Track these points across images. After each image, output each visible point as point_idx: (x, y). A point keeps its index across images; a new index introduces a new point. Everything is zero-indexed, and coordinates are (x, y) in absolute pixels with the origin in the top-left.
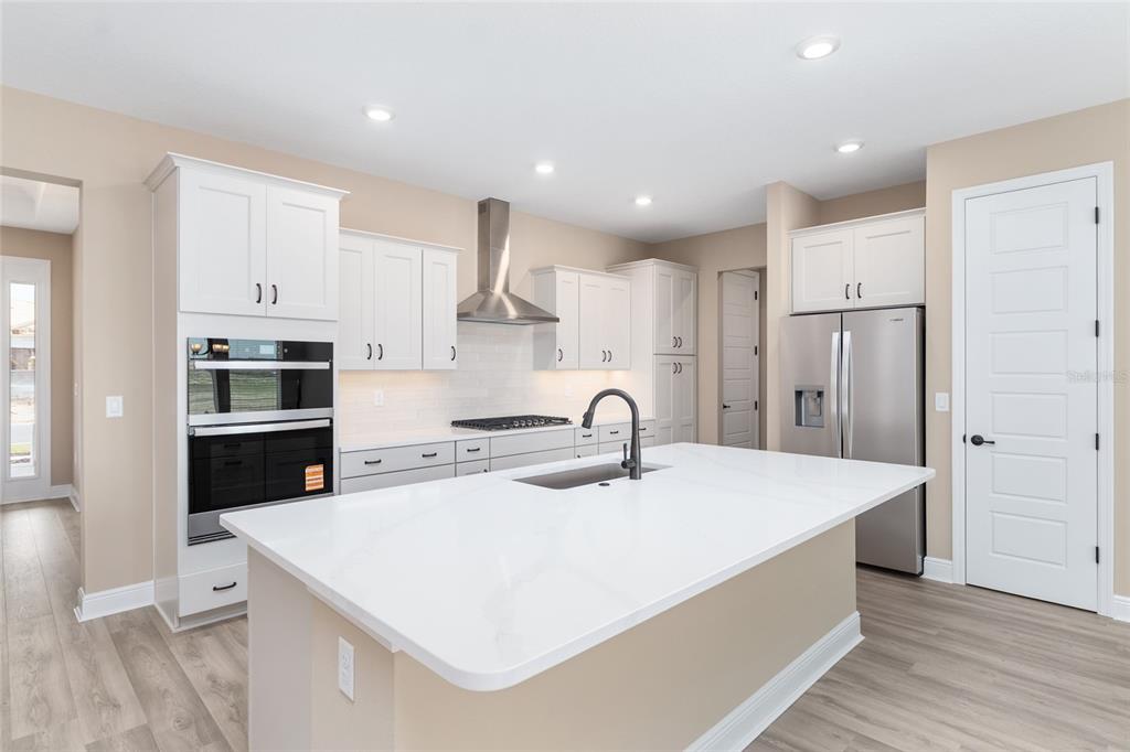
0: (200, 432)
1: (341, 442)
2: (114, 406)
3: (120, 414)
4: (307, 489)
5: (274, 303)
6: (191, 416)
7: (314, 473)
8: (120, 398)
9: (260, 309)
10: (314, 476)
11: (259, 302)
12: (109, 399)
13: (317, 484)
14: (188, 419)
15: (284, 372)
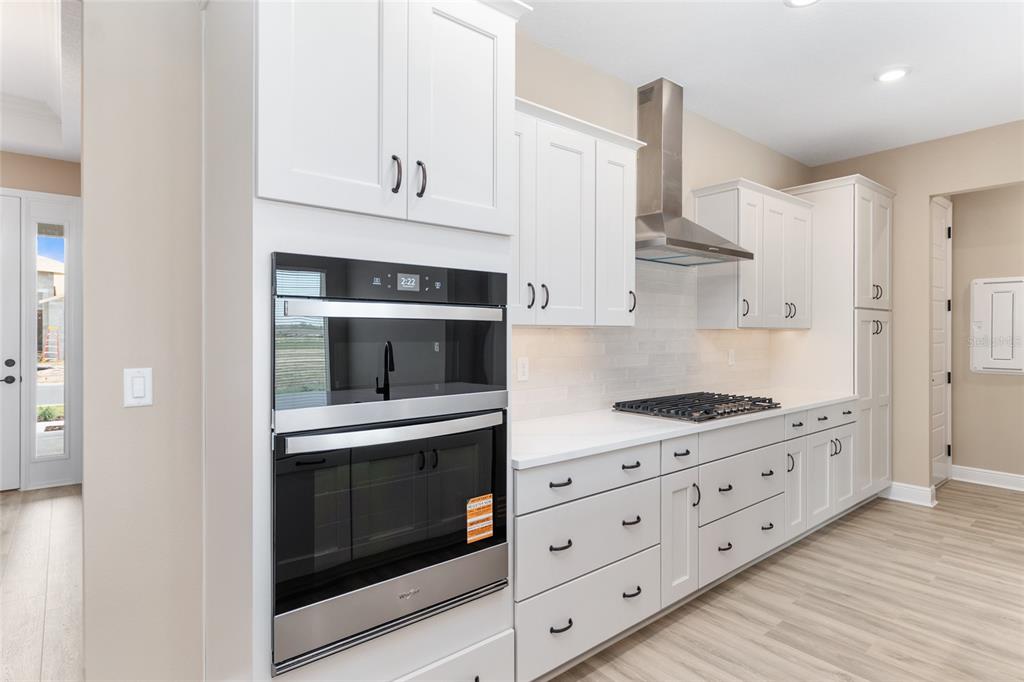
0: (295, 446)
1: (518, 451)
2: (138, 386)
3: (148, 400)
4: (470, 539)
5: (420, 195)
6: (278, 413)
7: (480, 511)
8: (148, 372)
9: (396, 206)
10: (478, 515)
11: (395, 190)
12: (128, 373)
13: (483, 530)
14: (272, 419)
15: (453, 327)
